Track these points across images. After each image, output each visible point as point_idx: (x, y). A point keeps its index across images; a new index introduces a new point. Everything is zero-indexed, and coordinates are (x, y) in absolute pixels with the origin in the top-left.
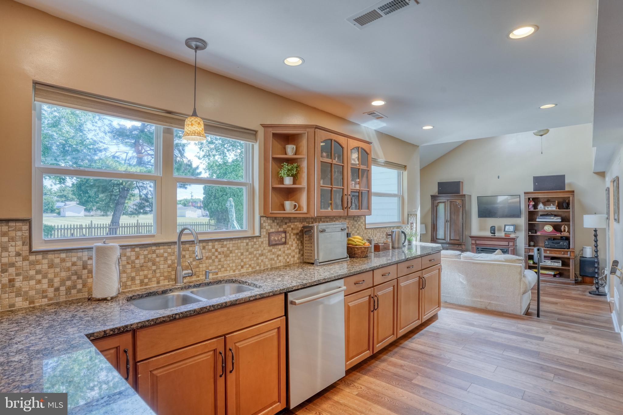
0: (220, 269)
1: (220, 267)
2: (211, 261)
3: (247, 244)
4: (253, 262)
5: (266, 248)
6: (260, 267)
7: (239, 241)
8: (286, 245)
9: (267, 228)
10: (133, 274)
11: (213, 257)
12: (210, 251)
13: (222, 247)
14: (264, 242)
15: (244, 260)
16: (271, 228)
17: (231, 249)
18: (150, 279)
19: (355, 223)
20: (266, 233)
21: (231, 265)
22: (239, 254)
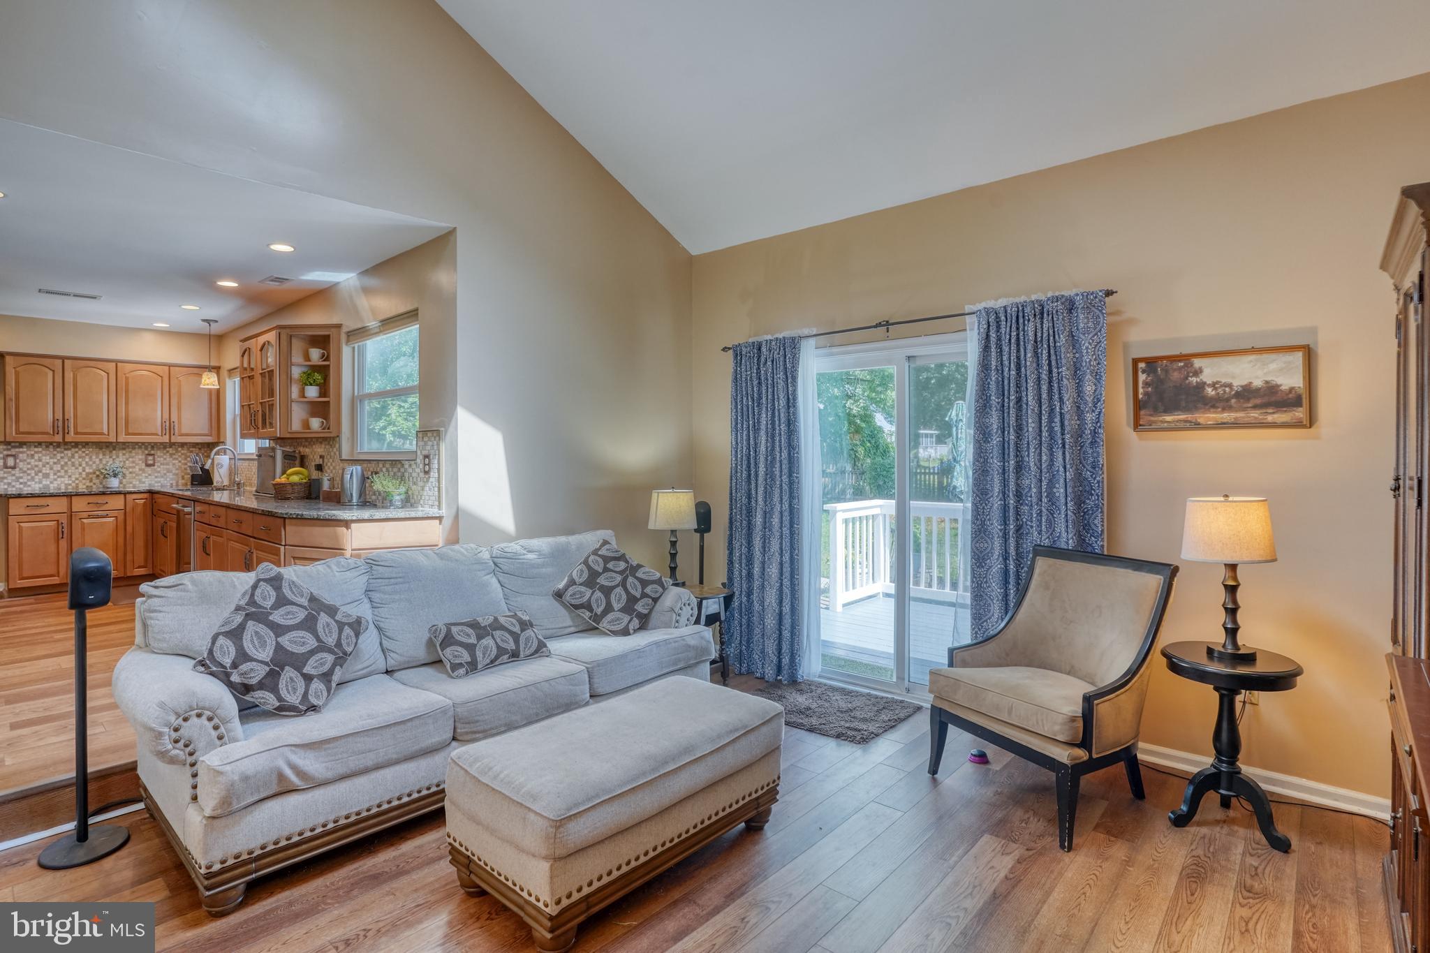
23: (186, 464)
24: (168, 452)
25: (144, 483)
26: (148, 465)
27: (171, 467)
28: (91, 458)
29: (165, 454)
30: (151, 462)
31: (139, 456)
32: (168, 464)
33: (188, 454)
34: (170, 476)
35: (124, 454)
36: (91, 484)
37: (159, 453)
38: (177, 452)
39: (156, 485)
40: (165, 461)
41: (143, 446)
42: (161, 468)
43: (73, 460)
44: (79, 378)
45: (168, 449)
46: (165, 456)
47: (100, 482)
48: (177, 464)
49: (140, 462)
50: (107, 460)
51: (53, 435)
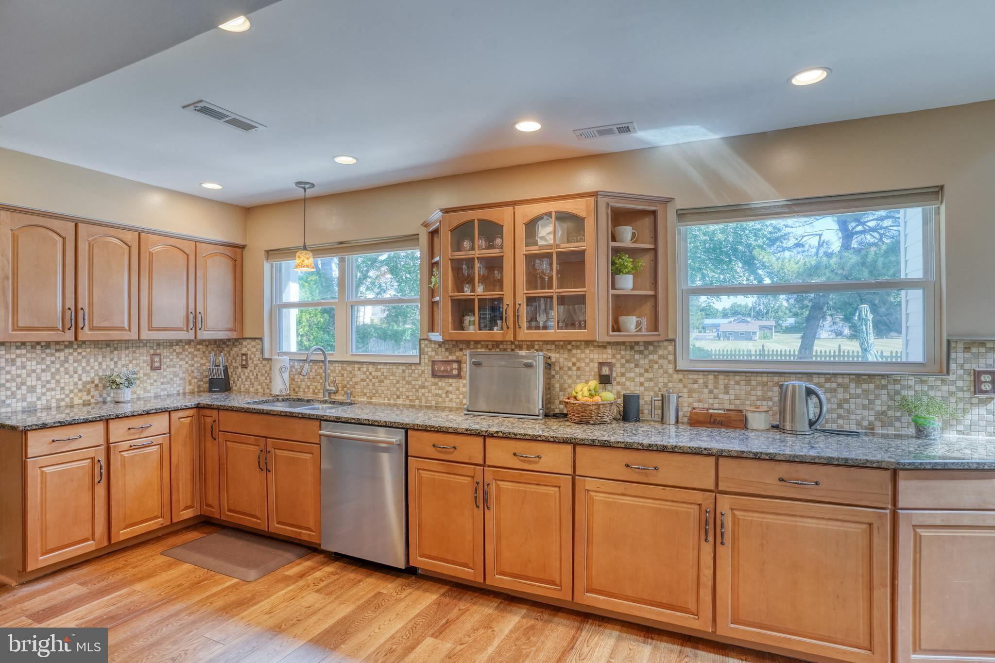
0: (375, 394)
1: (374, 391)
2: (365, 384)
3: (404, 371)
4: (411, 394)
5: (430, 379)
6: (421, 402)
7: (394, 367)
8: (461, 381)
9: (430, 354)
10: (309, 384)
11: (368, 380)
12: (365, 373)
13: (376, 371)
14: (426, 372)
15: (401, 389)
16: (437, 354)
17: (385, 374)
18: (319, 390)
19: (637, 357)
20: (429, 360)
21: (385, 392)
22: (395, 382)
23: (193, 365)
24: (174, 350)
25: (149, 392)
26: (153, 369)
27: (177, 369)
28: (88, 362)
29: (171, 354)
30: (157, 365)
31: (143, 358)
32: (174, 366)
33: (195, 353)
34: (177, 380)
35: (127, 355)
36: (89, 397)
37: (165, 352)
38: (184, 350)
39: (162, 393)
40: (172, 363)
41: (148, 345)
42: (167, 372)
43: (66, 365)
44: (95, 250)
45: (174, 347)
46: (171, 357)
47: (100, 394)
48: (184, 366)
49: (145, 365)
50: (107, 363)
51: (63, 331)
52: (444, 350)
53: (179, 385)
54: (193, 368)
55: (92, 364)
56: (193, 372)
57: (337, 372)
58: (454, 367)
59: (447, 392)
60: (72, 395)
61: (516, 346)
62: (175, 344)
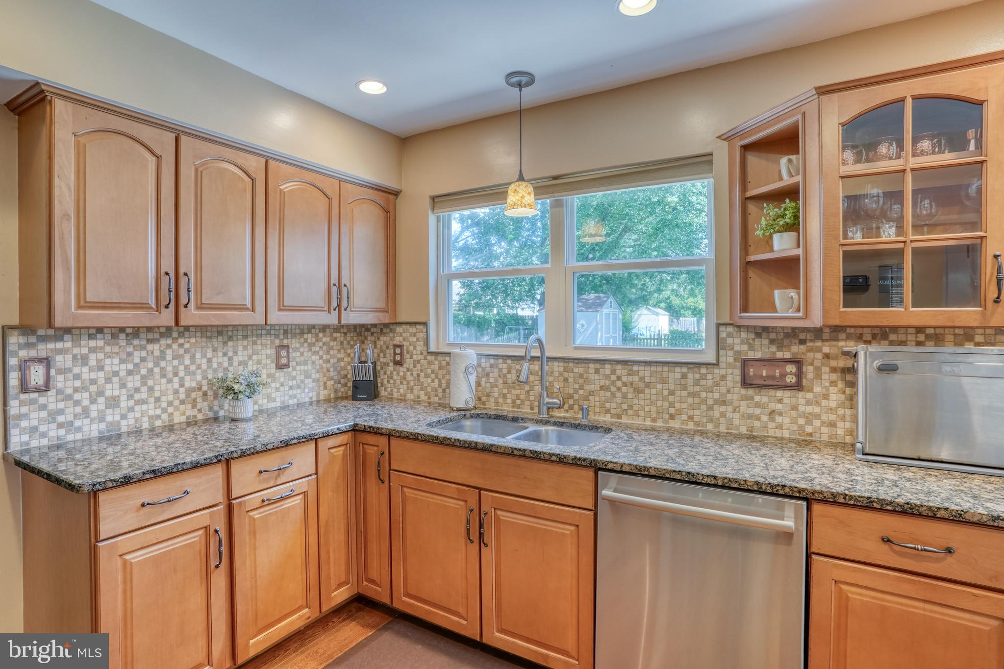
0: (626, 410)
1: (625, 407)
2: (608, 394)
3: (684, 376)
4: (697, 412)
5: (736, 390)
7: (666, 369)
8: (801, 394)
9: (737, 348)
11: (613, 389)
12: (607, 377)
13: (629, 374)
14: (729, 378)
15: (677, 405)
16: (751, 348)
17: (647, 380)
18: (522, 401)
20: (735, 360)
21: (647, 408)
22: (666, 392)
23: (328, 361)
24: (306, 340)
25: (274, 400)
26: (280, 367)
27: (309, 367)
28: (193, 357)
29: (302, 345)
30: (284, 361)
31: (266, 351)
32: (305, 363)
33: (331, 343)
34: (309, 383)
35: (245, 348)
36: (195, 412)
37: (294, 343)
38: (317, 340)
39: (291, 402)
40: (302, 358)
41: (272, 332)
42: (296, 371)
43: (163, 364)
44: (205, 181)
45: (306, 336)
46: (302, 350)
47: (209, 406)
48: (317, 362)
49: (268, 361)
50: (220, 360)
51: (158, 310)
52: (766, 342)
53: (311, 390)
54: (329, 365)
55: (198, 362)
56: (328, 371)
57: (556, 374)
58: (789, 371)
59: (772, 413)
60: (170, 410)
61: (928, 337)
62: (306, 331)
